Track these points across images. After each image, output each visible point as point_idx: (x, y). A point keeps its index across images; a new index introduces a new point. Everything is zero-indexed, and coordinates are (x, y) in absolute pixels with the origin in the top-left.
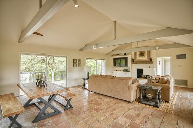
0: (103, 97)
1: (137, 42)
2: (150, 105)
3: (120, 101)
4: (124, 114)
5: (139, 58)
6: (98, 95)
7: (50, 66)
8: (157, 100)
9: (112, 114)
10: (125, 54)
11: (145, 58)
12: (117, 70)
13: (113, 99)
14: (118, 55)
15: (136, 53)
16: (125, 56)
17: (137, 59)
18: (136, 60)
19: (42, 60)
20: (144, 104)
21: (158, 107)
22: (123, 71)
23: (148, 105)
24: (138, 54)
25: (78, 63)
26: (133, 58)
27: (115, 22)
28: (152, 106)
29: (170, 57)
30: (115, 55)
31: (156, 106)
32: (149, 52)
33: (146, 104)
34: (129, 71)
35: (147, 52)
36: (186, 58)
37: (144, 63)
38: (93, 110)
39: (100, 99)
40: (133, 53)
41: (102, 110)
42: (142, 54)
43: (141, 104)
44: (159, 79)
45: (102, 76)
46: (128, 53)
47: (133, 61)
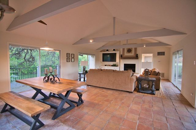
0: (104, 90)
1: (127, 40)
2: (148, 93)
3: (122, 92)
4: (133, 102)
5: (126, 54)
6: (99, 88)
7: (27, 61)
8: (154, 88)
9: (123, 103)
10: (114, 50)
11: (132, 54)
12: (105, 65)
13: (115, 91)
14: (107, 50)
15: (124, 49)
16: (114, 52)
17: (125, 55)
19: (17, 53)
20: (142, 93)
21: (154, 95)
22: (112, 66)
23: (146, 93)
24: (126, 51)
25: (71, 58)
26: (121, 53)
27: (114, 18)
28: (149, 94)
29: (152, 54)
30: (104, 51)
31: (153, 94)
32: (136, 49)
33: (144, 93)
34: (117, 66)
35: (134, 48)
36: (164, 55)
37: (131, 59)
38: (104, 102)
39: (102, 91)
40: (121, 50)
41: (112, 100)
42: (129, 51)
43: (140, 93)
44: (151, 72)
45: (102, 70)
46: (117, 49)
47: (122, 57)
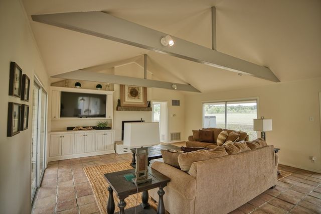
5: (128, 100)
10: (99, 86)
11: (139, 101)
14: (78, 84)
15: (122, 87)
16: (99, 92)
17: (126, 101)
18: (124, 103)
24: (127, 92)
26: (118, 97)
29: (166, 103)
32: (145, 89)
34: (109, 128)
35: (142, 88)
36: (179, 105)
40: (117, 87)
42: (134, 93)
46: (106, 86)
47: (119, 106)
